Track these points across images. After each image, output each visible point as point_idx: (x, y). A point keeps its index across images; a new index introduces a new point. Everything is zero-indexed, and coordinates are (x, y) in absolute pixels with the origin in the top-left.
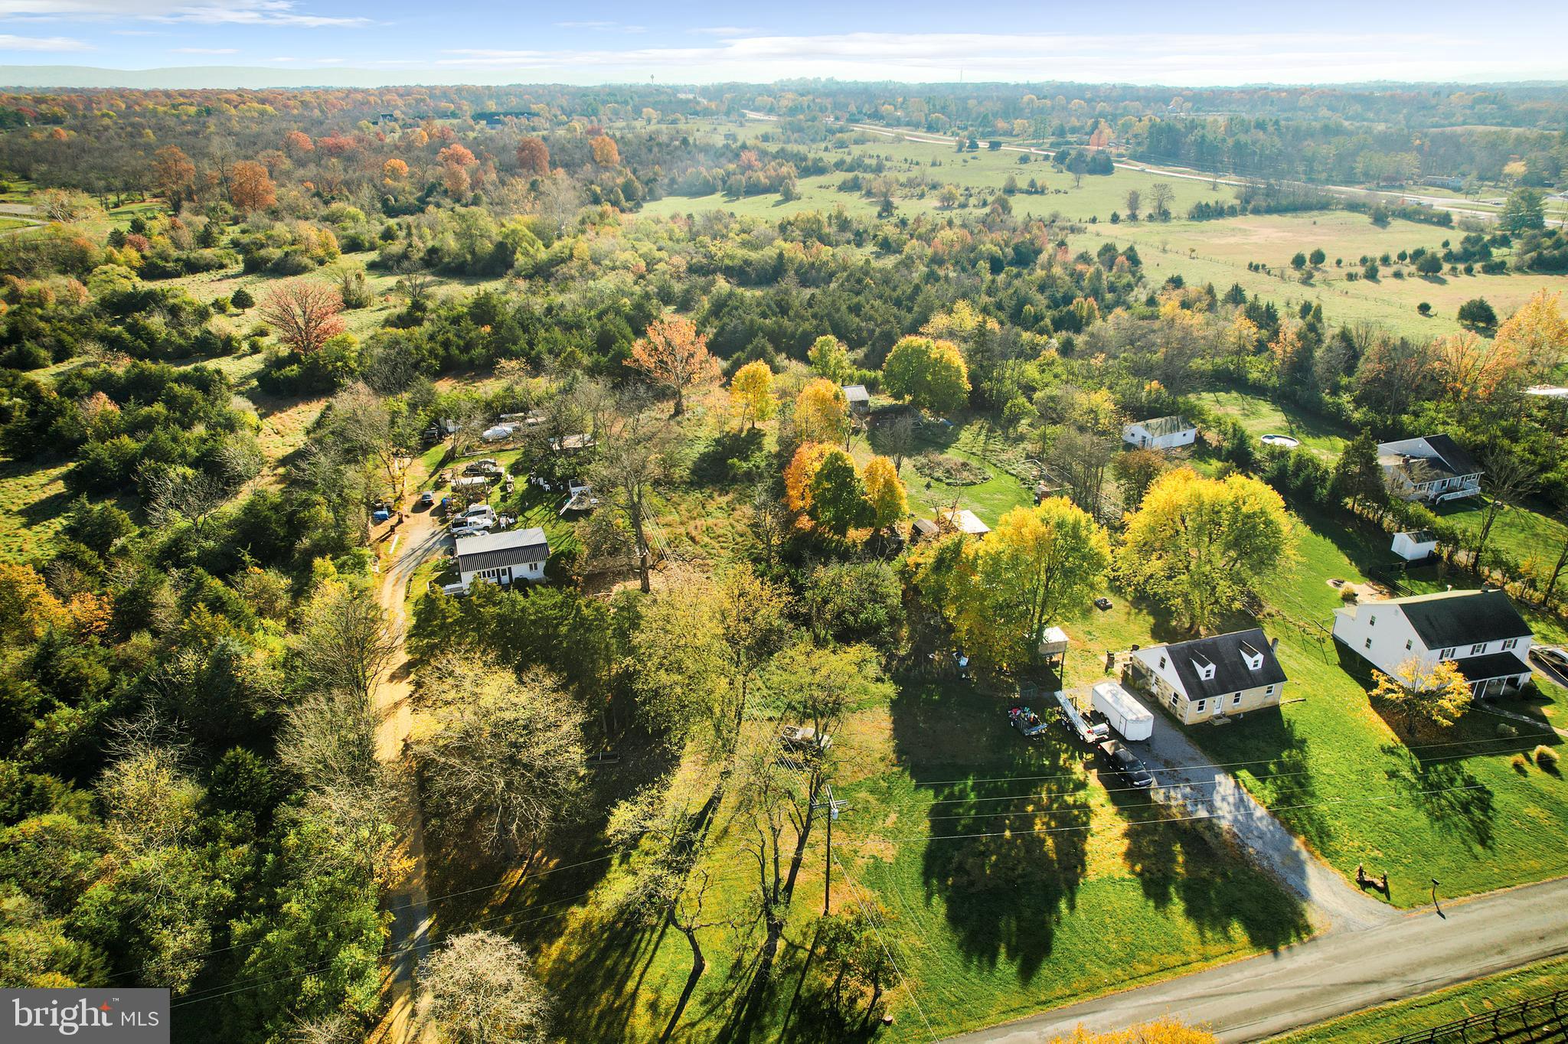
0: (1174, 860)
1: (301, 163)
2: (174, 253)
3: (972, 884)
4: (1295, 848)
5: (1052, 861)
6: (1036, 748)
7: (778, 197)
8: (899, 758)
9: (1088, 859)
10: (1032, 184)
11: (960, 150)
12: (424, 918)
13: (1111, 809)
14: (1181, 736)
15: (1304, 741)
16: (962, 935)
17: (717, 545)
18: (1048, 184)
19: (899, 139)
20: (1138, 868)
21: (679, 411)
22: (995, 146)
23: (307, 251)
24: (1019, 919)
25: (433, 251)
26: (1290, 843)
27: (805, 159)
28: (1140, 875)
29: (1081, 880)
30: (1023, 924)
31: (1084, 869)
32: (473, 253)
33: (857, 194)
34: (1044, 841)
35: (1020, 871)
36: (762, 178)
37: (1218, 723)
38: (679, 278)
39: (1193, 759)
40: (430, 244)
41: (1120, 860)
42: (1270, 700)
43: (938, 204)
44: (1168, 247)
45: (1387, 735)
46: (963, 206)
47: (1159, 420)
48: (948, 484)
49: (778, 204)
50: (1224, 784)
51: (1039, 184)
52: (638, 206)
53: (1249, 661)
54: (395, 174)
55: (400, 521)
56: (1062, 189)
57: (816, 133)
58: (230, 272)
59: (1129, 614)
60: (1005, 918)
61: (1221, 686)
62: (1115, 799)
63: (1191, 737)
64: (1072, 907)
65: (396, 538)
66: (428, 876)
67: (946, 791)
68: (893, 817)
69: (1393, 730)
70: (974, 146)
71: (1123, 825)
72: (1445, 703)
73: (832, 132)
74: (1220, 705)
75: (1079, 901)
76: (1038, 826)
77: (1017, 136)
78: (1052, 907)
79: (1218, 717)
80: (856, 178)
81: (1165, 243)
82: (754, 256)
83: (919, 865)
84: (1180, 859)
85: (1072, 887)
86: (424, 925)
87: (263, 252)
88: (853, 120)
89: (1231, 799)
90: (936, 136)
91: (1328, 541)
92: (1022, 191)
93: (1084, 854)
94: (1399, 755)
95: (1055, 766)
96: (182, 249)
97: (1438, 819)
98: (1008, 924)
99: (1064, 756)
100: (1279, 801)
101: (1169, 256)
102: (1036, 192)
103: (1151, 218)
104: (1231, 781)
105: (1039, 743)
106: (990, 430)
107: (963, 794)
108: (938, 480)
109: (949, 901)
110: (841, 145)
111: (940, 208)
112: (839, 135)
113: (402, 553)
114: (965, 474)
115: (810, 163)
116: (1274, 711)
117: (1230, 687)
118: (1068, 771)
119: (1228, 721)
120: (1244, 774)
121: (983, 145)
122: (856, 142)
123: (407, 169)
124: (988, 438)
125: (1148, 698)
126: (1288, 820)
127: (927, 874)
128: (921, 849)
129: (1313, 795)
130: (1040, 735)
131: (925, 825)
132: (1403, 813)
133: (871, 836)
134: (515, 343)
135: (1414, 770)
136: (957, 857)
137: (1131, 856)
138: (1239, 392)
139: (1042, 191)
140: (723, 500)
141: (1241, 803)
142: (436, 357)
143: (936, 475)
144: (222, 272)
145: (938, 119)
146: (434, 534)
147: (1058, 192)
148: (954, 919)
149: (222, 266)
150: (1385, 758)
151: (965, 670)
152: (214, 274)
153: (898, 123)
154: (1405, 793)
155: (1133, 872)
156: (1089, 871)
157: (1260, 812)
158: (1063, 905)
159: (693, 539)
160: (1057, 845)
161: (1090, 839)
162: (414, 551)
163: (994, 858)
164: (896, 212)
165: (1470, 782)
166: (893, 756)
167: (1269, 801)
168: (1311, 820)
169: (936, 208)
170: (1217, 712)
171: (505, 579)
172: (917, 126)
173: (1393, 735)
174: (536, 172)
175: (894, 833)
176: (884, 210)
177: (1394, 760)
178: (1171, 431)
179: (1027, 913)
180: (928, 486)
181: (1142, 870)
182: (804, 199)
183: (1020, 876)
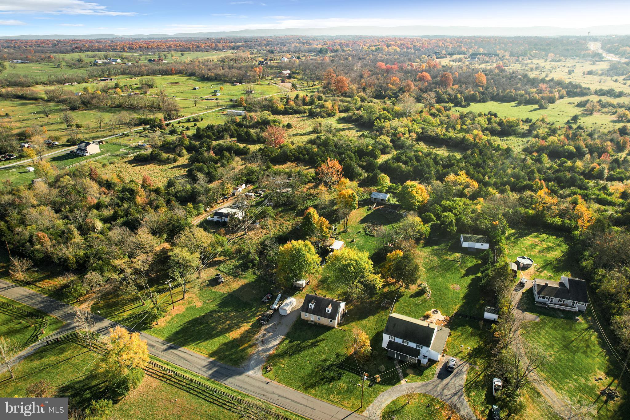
2: (295, 107)
14: (295, 319)
21: (330, 188)
23: (326, 111)
33: (581, 109)
37: (309, 322)
38: (413, 141)
42: (331, 325)
43: (615, 119)
52: (469, 105)
53: (327, 309)
54: (394, 82)
55: (228, 200)
63: (297, 321)
96: (298, 106)
108: (365, 232)
114: (376, 232)
117: (316, 313)
119: (313, 323)
123: (398, 81)
130: (265, 302)
133: (201, 302)
143: (368, 230)
146: (229, 205)
171: (223, 220)
174: (445, 86)
182: (548, 109)
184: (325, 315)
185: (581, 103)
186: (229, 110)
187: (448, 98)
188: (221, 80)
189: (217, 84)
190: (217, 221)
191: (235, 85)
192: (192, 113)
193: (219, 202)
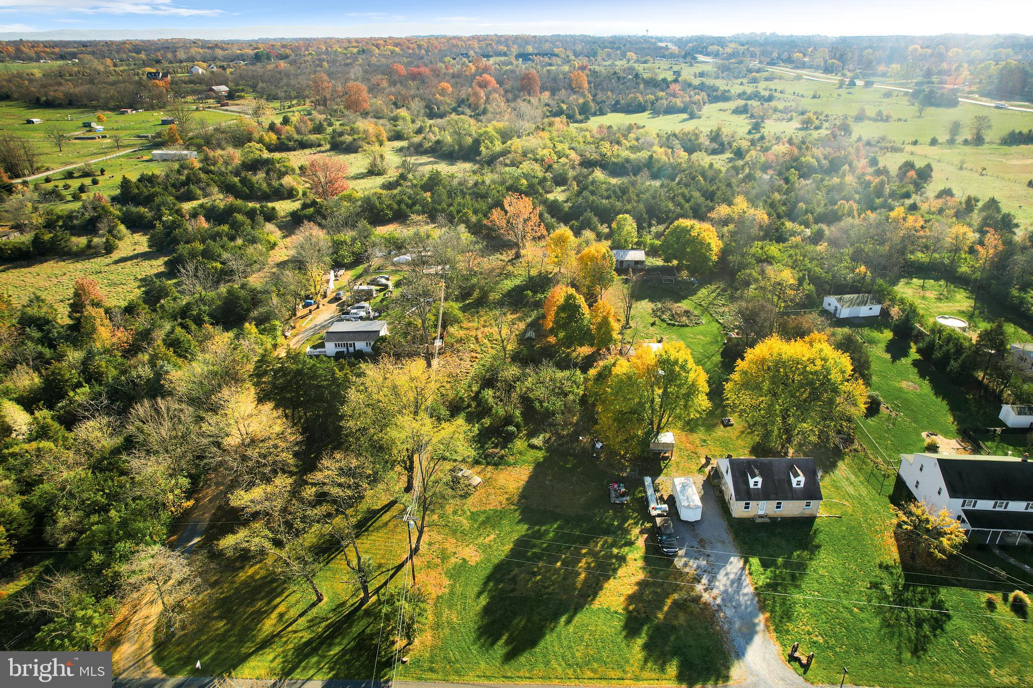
0: (660, 608)
1: (393, 83)
2: (296, 136)
3: (513, 590)
4: (756, 621)
5: (575, 589)
6: (615, 512)
7: (685, 116)
8: (519, 500)
9: (601, 593)
10: (880, 113)
11: (840, 87)
12: (198, 536)
13: (640, 563)
14: (724, 524)
15: (818, 547)
16: (485, 621)
17: (489, 345)
18: (892, 114)
19: (799, 78)
20: (631, 608)
21: (518, 256)
22: (868, 84)
23: (366, 138)
24: (529, 620)
25: (438, 142)
26: (756, 616)
27: (716, 90)
28: (629, 612)
29: (587, 606)
30: (529, 624)
31: (593, 599)
32: (460, 145)
33: (744, 116)
34: (580, 574)
35: (550, 590)
36: (679, 102)
37: (758, 521)
38: (574, 168)
39: (723, 542)
40: (438, 137)
41: (622, 599)
42: (808, 512)
43: (799, 126)
44: (965, 166)
45: (892, 554)
46: (817, 128)
47: (852, 296)
48: (669, 324)
49: (684, 120)
50: (735, 564)
51: (885, 113)
52: (587, 119)
53: (794, 481)
54: (443, 92)
55: (318, 307)
56: (903, 118)
57: (740, 72)
58: (323, 149)
59: (742, 432)
60: (520, 617)
61: (764, 495)
62: (646, 559)
63: (731, 526)
64: (568, 622)
65: (311, 317)
66: (214, 514)
67: (537, 528)
68: (492, 537)
69: (900, 552)
70: (852, 84)
71: (641, 576)
72: (945, 541)
73: (750, 71)
74: (763, 508)
75: (576, 619)
76: (582, 564)
77: (891, 76)
78: (555, 617)
79: (761, 517)
80: (746, 105)
81: (963, 162)
82: (633, 156)
83: (487, 572)
84: (666, 608)
85: (578, 608)
86: (196, 540)
87: (342, 139)
88: (772, 63)
89: (732, 576)
90: (829, 76)
91: (945, 403)
92: (869, 119)
93: (601, 588)
94: (891, 573)
95: (620, 527)
96: (302, 134)
97: (889, 626)
98: (520, 622)
99: (631, 521)
100: (768, 586)
101: (964, 173)
102: (882, 120)
103: (966, 142)
104: (741, 564)
105: (619, 509)
106: (724, 290)
107: (547, 532)
108: (663, 320)
109: (492, 598)
110: (755, 81)
111: (800, 129)
112: (754, 74)
113: (308, 326)
114: (684, 318)
115: (719, 93)
116: (809, 521)
117: (772, 496)
118: (627, 532)
119: (768, 520)
120: (755, 561)
121: (859, 83)
122: (766, 79)
123: (450, 89)
124: (719, 294)
125: (717, 493)
126: (765, 600)
127: (489, 578)
128: (496, 561)
129: (798, 587)
130: (622, 504)
131: (508, 547)
132: (862, 615)
133: (471, 546)
134: (439, 204)
135: (896, 586)
136: (516, 571)
137: (631, 599)
138: (947, 281)
139: (887, 119)
140: (510, 317)
141: (738, 581)
142: (391, 209)
143: (664, 317)
144: (318, 149)
145: (833, 63)
146: (332, 317)
147: (899, 120)
148: (487, 610)
149: (320, 145)
150: (878, 572)
151: (598, 452)
152: (314, 150)
153: (803, 66)
154: (875, 602)
155: (626, 609)
156: (596, 602)
157: (748, 589)
158: (563, 619)
159: (477, 339)
160: (586, 578)
161: (611, 581)
162: (316, 326)
163: (538, 578)
164: (762, 130)
165: (938, 605)
166: (516, 498)
167: (760, 583)
168: (783, 603)
169: (797, 129)
170: (761, 513)
171: (351, 349)
172: (817, 68)
173: (896, 555)
174: (529, 95)
175: (485, 548)
176: (753, 128)
177: (884, 575)
178: (859, 305)
179: (536, 618)
180: (653, 324)
181: (634, 609)
182: (703, 118)
183: (548, 593)
184: (794, 495)
185: (737, 108)
186: (155, 152)
187: (550, 112)
188: (85, 106)
189: (81, 113)
190: (337, 353)
191: (123, 113)
192: (66, 164)
193: (299, 314)
